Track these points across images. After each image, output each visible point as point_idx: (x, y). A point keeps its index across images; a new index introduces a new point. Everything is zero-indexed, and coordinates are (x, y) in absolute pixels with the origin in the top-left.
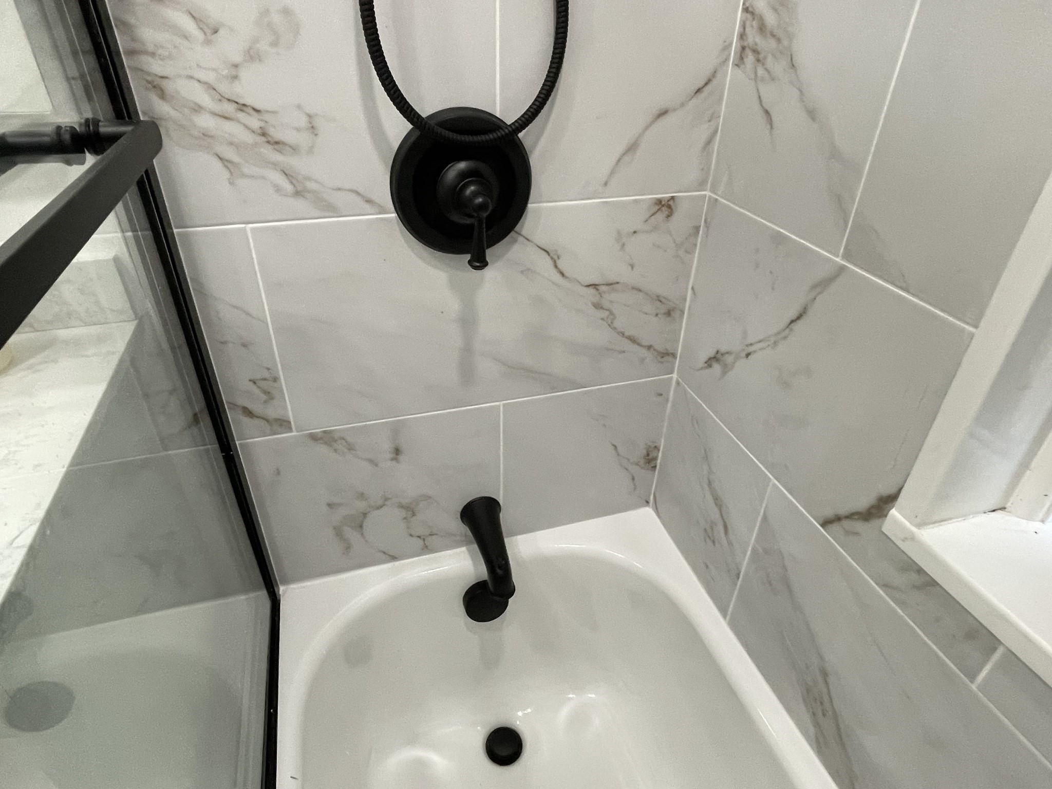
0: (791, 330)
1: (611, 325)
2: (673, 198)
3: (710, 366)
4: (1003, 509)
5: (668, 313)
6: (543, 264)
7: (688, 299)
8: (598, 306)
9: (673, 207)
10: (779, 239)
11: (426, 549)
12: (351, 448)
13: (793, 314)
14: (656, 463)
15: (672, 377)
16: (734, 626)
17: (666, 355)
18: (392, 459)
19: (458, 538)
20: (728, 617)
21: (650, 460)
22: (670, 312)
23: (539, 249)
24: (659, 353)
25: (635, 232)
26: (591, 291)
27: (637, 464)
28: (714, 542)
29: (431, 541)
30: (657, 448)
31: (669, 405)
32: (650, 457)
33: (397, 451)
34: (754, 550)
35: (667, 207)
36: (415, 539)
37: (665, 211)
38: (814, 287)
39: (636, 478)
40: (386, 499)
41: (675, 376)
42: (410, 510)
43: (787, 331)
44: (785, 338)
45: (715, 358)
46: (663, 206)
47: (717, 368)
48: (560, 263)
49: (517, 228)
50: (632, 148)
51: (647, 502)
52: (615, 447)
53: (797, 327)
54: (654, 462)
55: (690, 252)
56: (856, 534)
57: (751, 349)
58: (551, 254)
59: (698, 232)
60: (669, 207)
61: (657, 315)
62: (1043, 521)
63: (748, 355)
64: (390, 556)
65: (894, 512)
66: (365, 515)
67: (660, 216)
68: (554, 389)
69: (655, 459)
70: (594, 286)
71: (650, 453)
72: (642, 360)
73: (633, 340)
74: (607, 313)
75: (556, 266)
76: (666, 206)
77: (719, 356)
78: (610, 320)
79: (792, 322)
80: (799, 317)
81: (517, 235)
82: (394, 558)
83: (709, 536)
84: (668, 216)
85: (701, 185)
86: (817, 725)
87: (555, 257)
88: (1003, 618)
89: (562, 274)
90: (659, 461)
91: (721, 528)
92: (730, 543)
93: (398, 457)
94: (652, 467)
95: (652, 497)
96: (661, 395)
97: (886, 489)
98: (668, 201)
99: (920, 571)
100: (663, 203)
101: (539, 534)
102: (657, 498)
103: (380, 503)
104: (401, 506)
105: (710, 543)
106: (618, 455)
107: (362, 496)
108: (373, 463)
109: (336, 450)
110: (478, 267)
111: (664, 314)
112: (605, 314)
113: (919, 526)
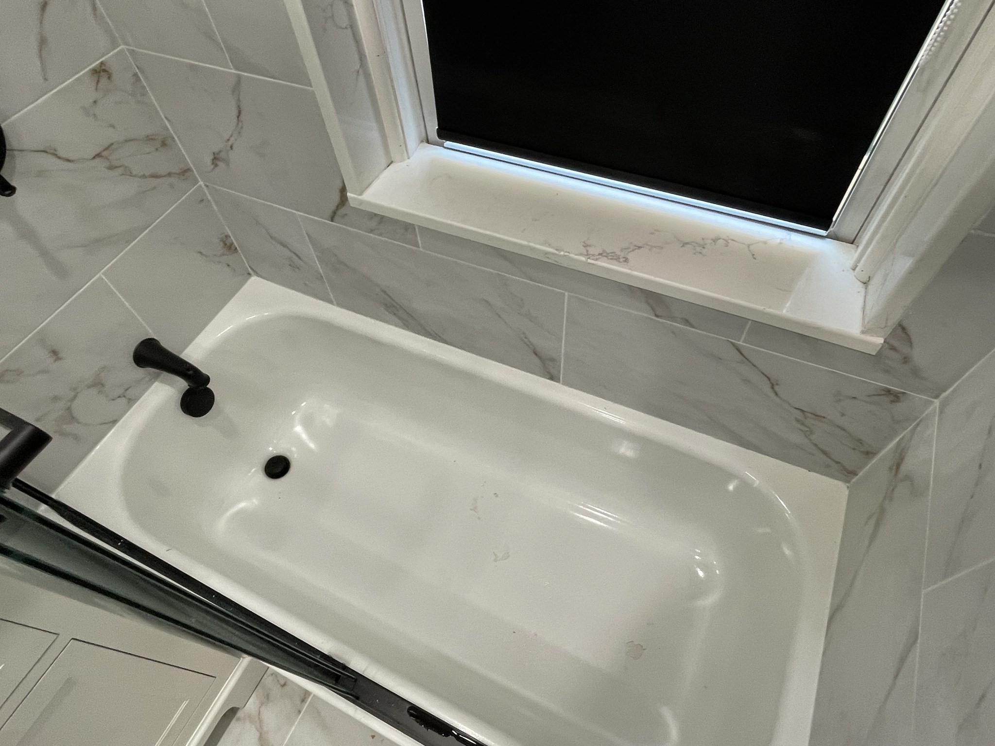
0: (242, 122)
1: (132, 175)
2: (102, 63)
3: (216, 165)
4: (392, 162)
5: (164, 144)
6: (48, 162)
7: (169, 127)
8: (111, 168)
9: (107, 69)
10: (193, 68)
11: (131, 401)
12: (19, 373)
13: (235, 112)
14: (235, 246)
15: (201, 186)
16: (340, 305)
17: (185, 173)
18: (55, 361)
19: (147, 379)
20: (335, 303)
21: (229, 247)
22: (165, 143)
23: (36, 153)
24: (179, 174)
25: (95, 102)
26: (98, 160)
27: (223, 255)
28: (298, 268)
29: (130, 393)
30: (227, 236)
31: (213, 203)
32: (228, 244)
33: (55, 353)
34: (317, 257)
35: (103, 72)
36: (119, 400)
37: (104, 75)
38: (233, 92)
39: (230, 264)
40: (75, 389)
41: (201, 183)
42: (98, 384)
43: (240, 124)
44: (242, 128)
45: (216, 159)
46: (100, 72)
47: (221, 165)
48: (61, 153)
49: (8, 147)
50: (43, 42)
51: (249, 274)
52: (201, 253)
53: (242, 117)
54: (233, 246)
55: (144, 94)
56: (346, 215)
57: (230, 143)
58: (48, 151)
59: (138, 77)
60: (104, 71)
61: (157, 149)
62: (409, 158)
63: (231, 147)
64: (111, 422)
65: (349, 194)
66: (69, 409)
67: (104, 80)
68: (129, 242)
69: (232, 244)
70: (98, 155)
71: (226, 242)
72: (172, 186)
73: (155, 176)
74: (122, 169)
75: (59, 158)
76: (101, 72)
77: (216, 156)
78: (128, 172)
79: (238, 117)
80: (240, 112)
81: (11, 151)
82: (115, 422)
83: (294, 266)
84: (109, 78)
85: (114, 45)
86: (400, 318)
87: (52, 151)
88: (408, 214)
89: (68, 160)
90: (235, 243)
91: (295, 257)
92: (305, 263)
93: (59, 356)
94: (235, 250)
95: (249, 269)
96: (203, 200)
97: (340, 185)
98: (101, 66)
99: (376, 215)
100: (98, 70)
101: (198, 340)
102: (253, 267)
103: (73, 394)
104: (89, 387)
105: (297, 270)
106: (206, 256)
107: (56, 399)
108: (44, 372)
109: (8, 382)
110: (10, 194)
111: (161, 146)
112: (120, 170)
113: (361, 194)
